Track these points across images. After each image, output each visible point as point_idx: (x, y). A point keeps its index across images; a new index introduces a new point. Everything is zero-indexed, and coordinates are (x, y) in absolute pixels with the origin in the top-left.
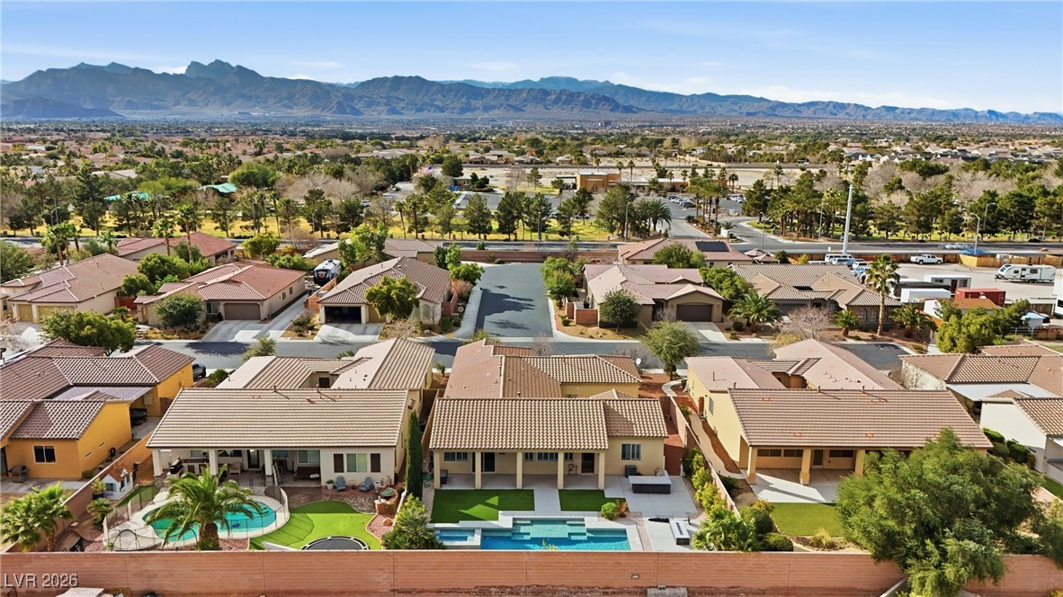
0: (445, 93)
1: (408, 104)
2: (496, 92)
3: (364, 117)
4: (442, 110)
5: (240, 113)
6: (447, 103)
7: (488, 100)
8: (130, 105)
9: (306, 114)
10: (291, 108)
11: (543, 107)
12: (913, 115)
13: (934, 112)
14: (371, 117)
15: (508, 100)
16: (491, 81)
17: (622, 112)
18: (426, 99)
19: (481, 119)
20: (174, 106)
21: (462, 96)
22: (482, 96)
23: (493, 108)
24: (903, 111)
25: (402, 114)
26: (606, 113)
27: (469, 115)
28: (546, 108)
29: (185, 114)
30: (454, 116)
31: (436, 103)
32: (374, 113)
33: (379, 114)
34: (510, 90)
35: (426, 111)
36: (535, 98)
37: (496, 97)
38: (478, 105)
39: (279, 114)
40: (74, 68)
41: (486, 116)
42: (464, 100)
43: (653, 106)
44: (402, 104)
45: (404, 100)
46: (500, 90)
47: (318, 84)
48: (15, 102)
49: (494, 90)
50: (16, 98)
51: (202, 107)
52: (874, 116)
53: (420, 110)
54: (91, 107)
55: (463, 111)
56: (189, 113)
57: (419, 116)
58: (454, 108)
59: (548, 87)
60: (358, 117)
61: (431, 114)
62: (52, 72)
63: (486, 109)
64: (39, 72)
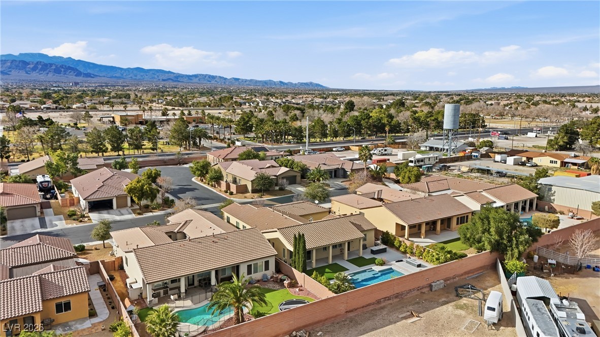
11: (25, 72)
12: (247, 83)
13: (257, 82)
17: (83, 77)
24: (243, 80)
26: (72, 78)
28: (27, 73)
36: (17, 66)
43: (104, 74)
52: (229, 83)
59: (27, 59)
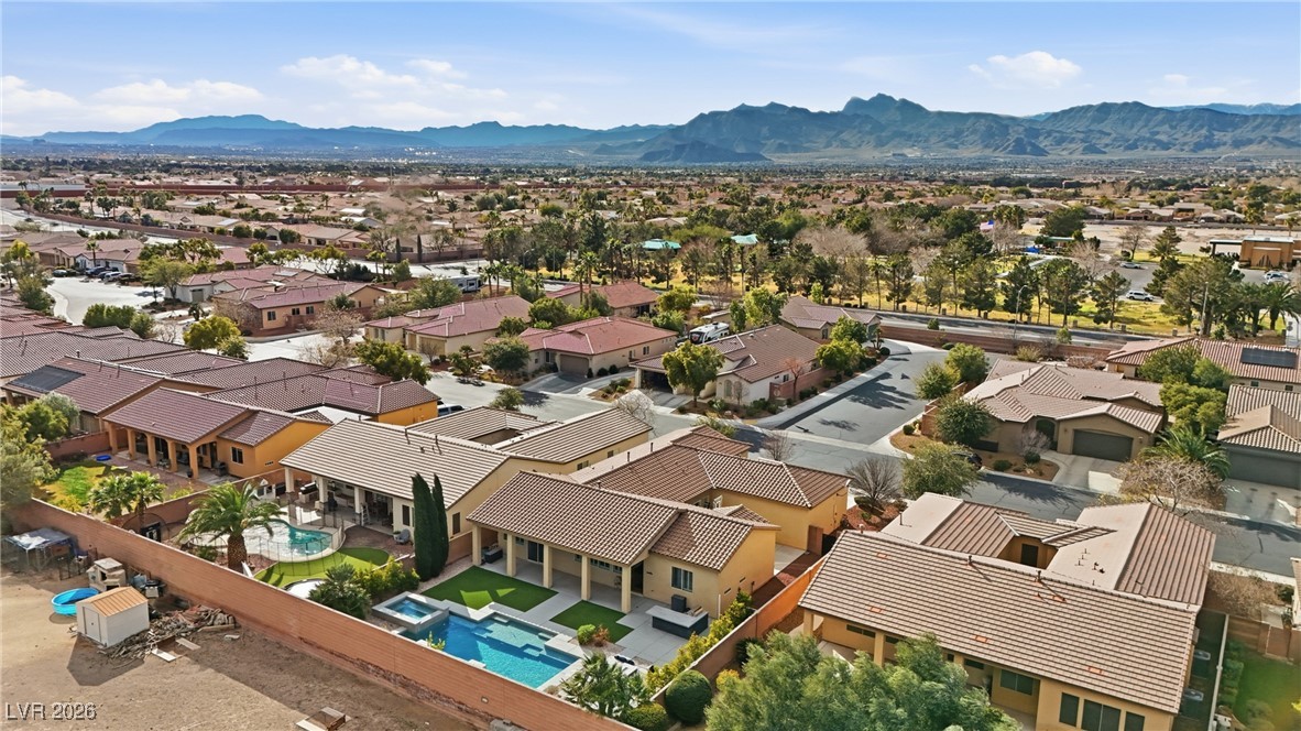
0: (1174, 123)
1: (1115, 140)
2: (1259, 120)
3: (1049, 157)
4: (1166, 146)
5: (894, 155)
6: (1175, 136)
7: (1244, 132)
8: (782, 148)
9: (974, 155)
10: (956, 147)
14: (1059, 158)
15: (1278, 131)
16: (1255, 103)
18: (1145, 133)
19: (1226, 159)
20: (825, 147)
21: (1202, 127)
22: (1235, 126)
23: (1250, 142)
25: (1105, 153)
27: (1208, 153)
29: (833, 157)
30: (1183, 155)
31: (1157, 137)
32: (1064, 153)
33: (1071, 153)
34: (1283, 117)
35: (1140, 149)
37: (1258, 127)
38: (1225, 139)
39: (940, 156)
40: (734, 110)
41: (1236, 153)
42: (1204, 132)
44: (1107, 140)
45: (1109, 134)
46: (1266, 116)
47: (995, 118)
48: (677, 146)
49: (1256, 116)
50: (678, 143)
51: (854, 148)
53: (1133, 147)
54: (744, 151)
55: (1198, 147)
56: (838, 157)
57: (1129, 155)
58: (1185, 144)
60: (1040, 158)
61: (1149, 152)
62: (714, 114)
63: (1237, 144)
64: (702, 116)
